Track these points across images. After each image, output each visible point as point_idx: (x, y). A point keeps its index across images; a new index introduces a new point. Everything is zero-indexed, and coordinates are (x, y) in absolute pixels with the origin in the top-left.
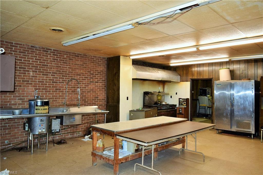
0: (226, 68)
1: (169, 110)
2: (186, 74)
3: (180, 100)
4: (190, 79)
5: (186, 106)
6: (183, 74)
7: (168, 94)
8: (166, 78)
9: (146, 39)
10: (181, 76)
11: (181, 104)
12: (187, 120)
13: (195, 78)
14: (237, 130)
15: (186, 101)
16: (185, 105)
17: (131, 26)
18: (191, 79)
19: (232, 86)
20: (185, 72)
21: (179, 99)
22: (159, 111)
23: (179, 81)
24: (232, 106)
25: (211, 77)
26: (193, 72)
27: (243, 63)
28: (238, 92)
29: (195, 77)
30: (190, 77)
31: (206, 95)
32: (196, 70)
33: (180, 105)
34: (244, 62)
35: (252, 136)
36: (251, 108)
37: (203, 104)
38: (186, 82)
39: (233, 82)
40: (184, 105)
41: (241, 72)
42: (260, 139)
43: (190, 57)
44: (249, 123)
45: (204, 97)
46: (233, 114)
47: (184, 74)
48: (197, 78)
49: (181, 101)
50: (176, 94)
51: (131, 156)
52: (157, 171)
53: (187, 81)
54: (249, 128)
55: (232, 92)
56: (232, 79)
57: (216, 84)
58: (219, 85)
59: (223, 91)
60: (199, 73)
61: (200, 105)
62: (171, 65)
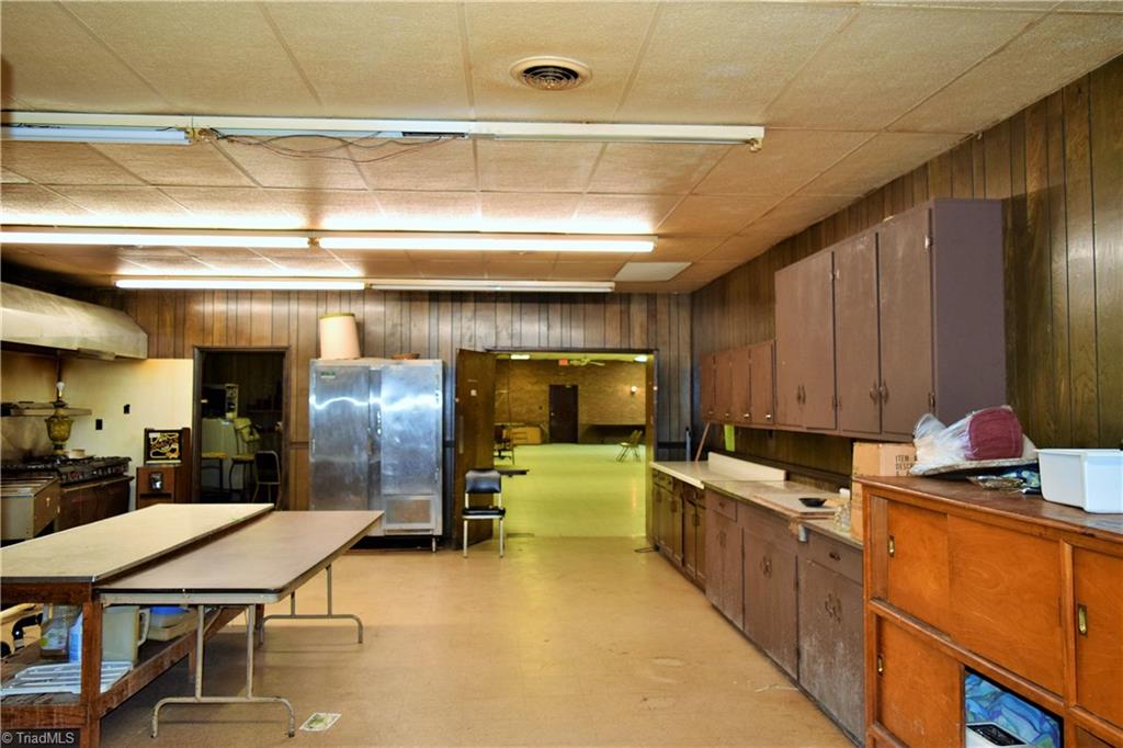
0: (337, 315)
1: (105, 483)
2: (175, 326)
3: (152, 435)
4: (194, 347)
5: (179, 458)
6: (161, 323)
7: (88, 412)
8: (99, 341)
9: (145, 181)
10: (149, 334)
11: (156, 454)
12: (270, 511)
13: (216, 344)
14: (389, 531)
15: (180, 438)
16: (173, 459)
17: (183, 134)
18: (199, 348)
19: (373, 381)
20: (168, 317)
21: (147, 432)
22: (66, 490)
23: (141, 357)
24: (373, 451)
25: (284, 344)
26: (208, 321)
27: (394, 300)
28: (393, 400)
29: (216, 342)
30: (192, 340)
31: (222, 415)
32: (221, 313)
33: (150, 459)
34: (397, 296)
35: (434, 544)
36: (431, 449)
37: (215, 452)
38: (175, 357)
39: (374, 364)
40: (168, 459)
41: (388, 332)
42: (462, 548)
43: (236, 262)
44: (428, 502)
45: (214, 420)
46: (374, 477)
47: (164, 325)
48: (223, 345)
49: (154, 439)
50: (127, 409)
51: (134, 677)
52: (272, 700)
53: (177, 354)
54: (427, 520)
55: (373, 400)
56: (363, 355)
57: (316, 372)
58: (328, 374)
59: (344, 395)
60: (233, 326)
61: (204, 455)
62: (122, 284)
